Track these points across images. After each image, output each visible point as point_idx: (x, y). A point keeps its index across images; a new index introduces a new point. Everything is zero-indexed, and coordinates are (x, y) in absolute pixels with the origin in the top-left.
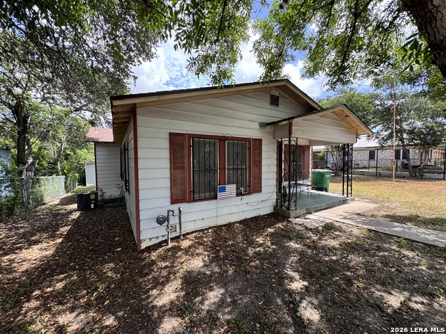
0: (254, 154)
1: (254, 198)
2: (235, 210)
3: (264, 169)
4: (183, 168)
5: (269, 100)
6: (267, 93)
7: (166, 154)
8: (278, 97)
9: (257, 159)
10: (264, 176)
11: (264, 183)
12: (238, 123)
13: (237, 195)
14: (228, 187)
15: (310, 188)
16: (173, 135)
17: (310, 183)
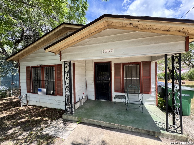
7: (25, 74)
9: (59, 76)
14: (42, 89)
15: (154, 103)
16: (27, 67)
17: (154, 99)
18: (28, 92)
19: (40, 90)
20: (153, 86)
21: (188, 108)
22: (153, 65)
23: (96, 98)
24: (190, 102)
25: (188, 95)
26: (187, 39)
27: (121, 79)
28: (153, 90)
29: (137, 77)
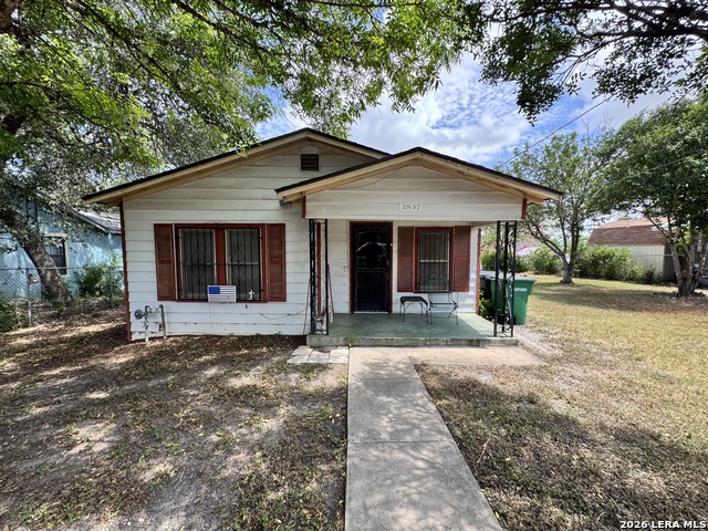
0: (270, 246)
1: (272, 308)
2: (239, 319)
3: (289, 268)
4: (169, 262)
5: (298, 163)
6: (294, 154)
7: (151, 246)
8: (317, 155)
9: (276, 253)
10: (289, 279)
11: (289, 289)
12: (242, 204)
13: (239, 300)
14: (222, 288)
15: (473, 310)
16: (157, 227)
17: (473, 301)
18: (161, 298)
19: (217, 291)
20: (473, 276)
21: (523, 311)
22: (474, 234)
23: (353, 309)
24: (526, 302)
25: (525, 290)
26: (525, 201)
27: (412, 262)
28: (473, 284)
29: (445, 258)
